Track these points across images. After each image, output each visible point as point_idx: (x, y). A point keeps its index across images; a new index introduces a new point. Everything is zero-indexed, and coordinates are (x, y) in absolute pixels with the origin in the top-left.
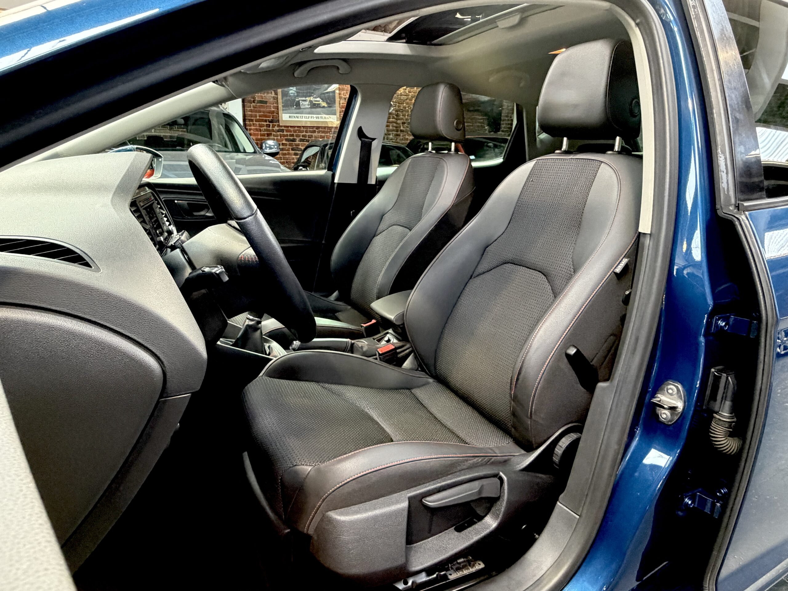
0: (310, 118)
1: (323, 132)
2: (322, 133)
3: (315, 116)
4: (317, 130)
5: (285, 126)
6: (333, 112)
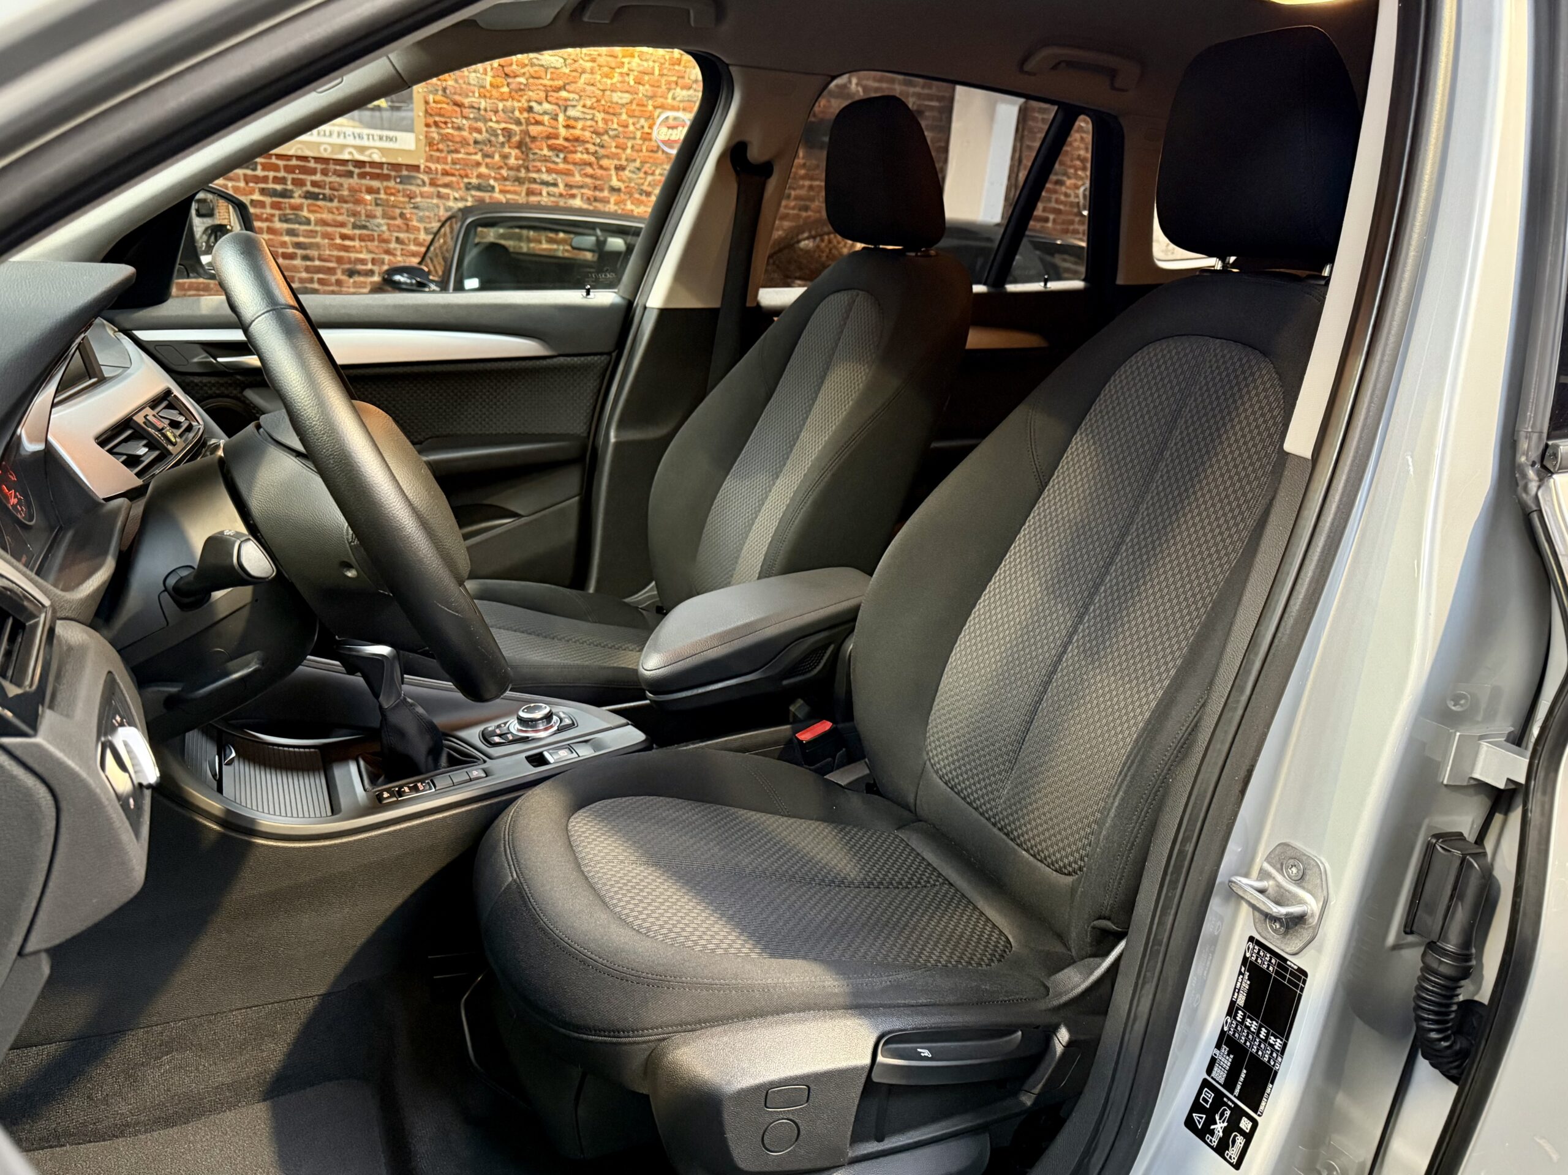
0: (335, 135)
1: (374, 177)
2: (371, 179)
4: (357, 171)
6: (405, 123)
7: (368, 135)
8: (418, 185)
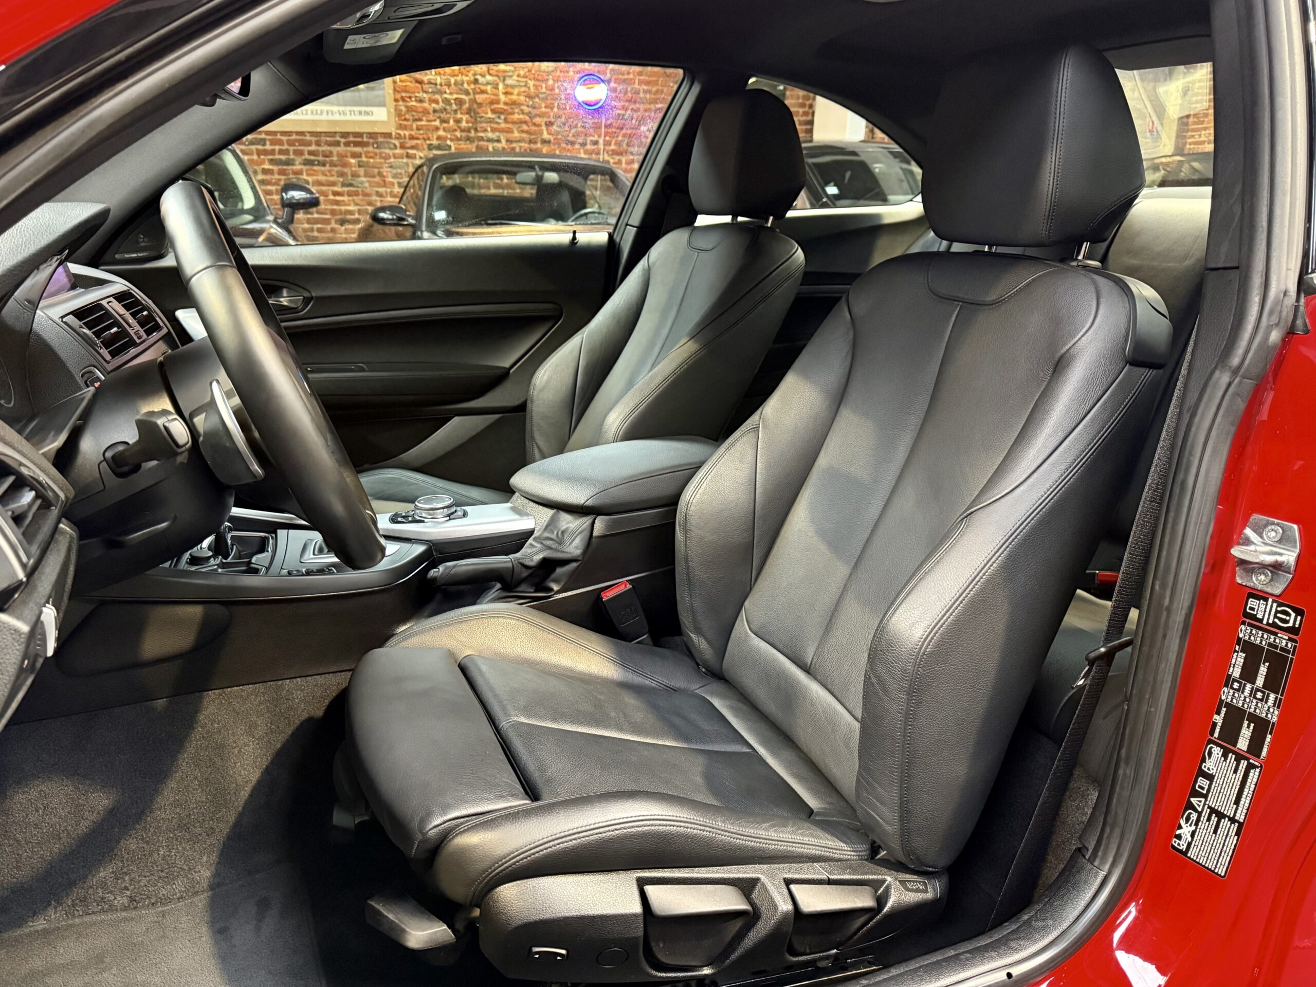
0: (325, 113)
1: (356, 144)
2: (355, 146)
4: (343, 140)
7: (350, 111)
8: (391, 149)
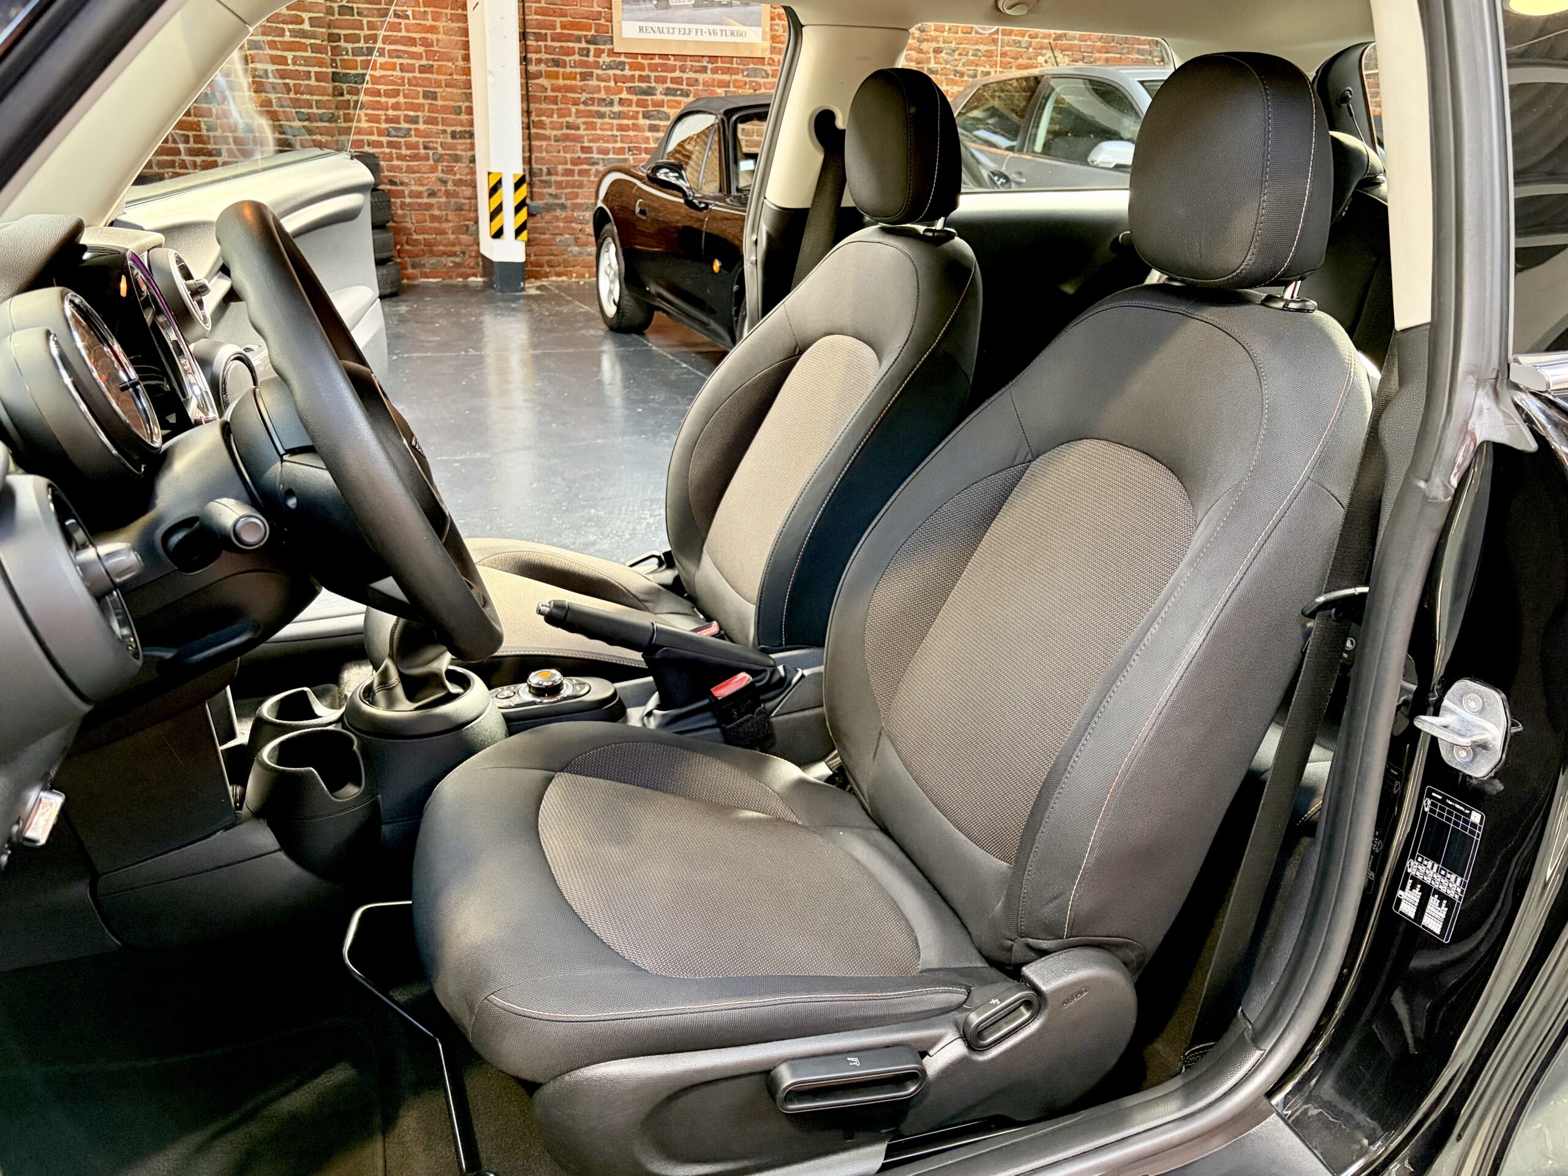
0: (694, 31)
1: (725, 71)
2: (723, 73)
3: (705, 28)
5: (627, 55)
6: (753, 17)
7: (722, 31)
